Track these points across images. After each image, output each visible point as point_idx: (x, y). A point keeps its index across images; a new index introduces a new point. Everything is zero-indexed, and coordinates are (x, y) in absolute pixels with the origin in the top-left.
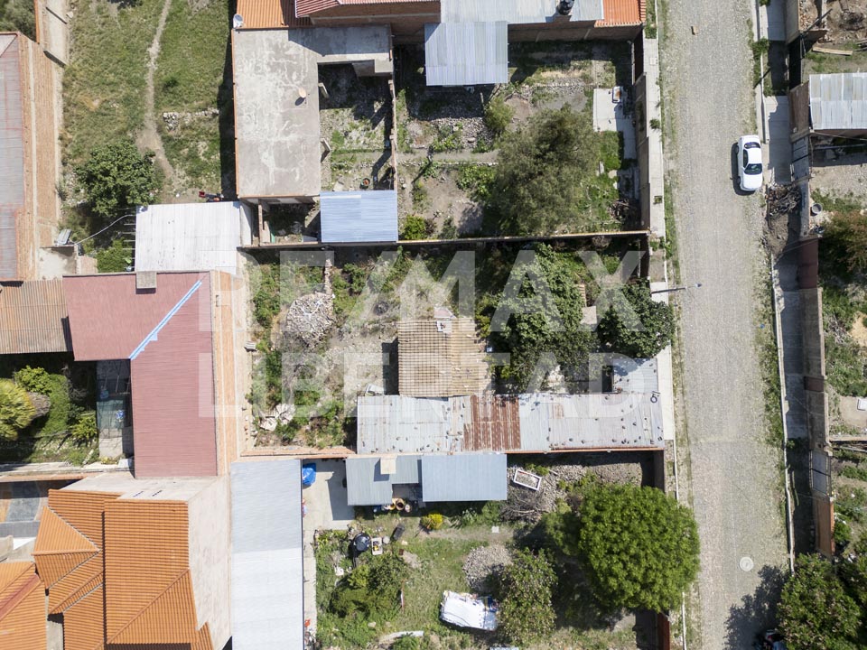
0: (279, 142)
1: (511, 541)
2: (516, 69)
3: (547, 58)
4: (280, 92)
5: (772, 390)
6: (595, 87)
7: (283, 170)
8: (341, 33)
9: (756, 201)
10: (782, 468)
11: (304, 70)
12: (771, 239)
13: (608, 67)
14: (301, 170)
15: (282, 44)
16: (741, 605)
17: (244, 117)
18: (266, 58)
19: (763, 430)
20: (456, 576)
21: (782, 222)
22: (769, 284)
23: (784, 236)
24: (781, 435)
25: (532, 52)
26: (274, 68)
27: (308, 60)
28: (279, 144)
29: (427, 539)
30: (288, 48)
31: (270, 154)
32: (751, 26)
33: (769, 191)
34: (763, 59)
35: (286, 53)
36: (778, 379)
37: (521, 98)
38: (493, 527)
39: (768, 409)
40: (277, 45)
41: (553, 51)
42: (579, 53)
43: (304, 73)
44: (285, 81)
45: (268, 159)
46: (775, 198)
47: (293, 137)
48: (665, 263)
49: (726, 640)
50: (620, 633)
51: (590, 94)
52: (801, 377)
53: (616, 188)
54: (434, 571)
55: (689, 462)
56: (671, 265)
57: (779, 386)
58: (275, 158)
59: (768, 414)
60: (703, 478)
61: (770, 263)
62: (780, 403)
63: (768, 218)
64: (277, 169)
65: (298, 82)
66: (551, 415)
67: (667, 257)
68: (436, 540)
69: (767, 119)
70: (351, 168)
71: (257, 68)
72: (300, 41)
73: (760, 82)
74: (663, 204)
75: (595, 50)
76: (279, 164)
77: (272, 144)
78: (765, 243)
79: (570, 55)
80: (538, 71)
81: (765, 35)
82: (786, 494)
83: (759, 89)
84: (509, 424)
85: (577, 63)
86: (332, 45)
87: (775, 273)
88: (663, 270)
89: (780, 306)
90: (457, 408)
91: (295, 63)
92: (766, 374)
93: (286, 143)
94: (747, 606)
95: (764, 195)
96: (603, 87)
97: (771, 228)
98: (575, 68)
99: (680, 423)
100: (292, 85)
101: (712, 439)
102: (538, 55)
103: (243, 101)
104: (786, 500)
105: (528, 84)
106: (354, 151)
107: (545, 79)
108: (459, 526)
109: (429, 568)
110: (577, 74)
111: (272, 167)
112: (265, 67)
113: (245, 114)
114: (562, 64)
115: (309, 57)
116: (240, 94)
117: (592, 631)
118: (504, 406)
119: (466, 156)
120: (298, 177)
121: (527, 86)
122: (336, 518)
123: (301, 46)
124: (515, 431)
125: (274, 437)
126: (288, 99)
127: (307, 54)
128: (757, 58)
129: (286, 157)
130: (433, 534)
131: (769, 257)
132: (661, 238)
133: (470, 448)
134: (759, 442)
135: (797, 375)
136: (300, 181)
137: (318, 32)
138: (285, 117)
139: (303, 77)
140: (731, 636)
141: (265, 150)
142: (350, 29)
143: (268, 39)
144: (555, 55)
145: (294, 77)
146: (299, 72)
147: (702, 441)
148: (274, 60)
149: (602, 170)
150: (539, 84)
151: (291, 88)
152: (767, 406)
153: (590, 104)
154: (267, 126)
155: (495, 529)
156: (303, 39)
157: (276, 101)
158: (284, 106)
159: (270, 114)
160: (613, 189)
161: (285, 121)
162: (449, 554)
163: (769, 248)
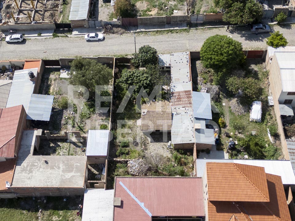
0: (62, 171)
1: (228, 100)
5: (171, 32)
6: (59, 77)
8: (22, 147)
9: (107, 36)
10: (197, 29)
12: (120, 32)
13: (53, 73)
14: (75, 163)
16: (244, 38)
17: (49, 184)
18: (26, 175)
19: (185, 34)
21: (115, 29)
22: (136, 33)
23: (120, 29)
24: (186, 29)
26: (31, 171)
27: (31, 159)
30: (24, 166)
31: (67, 175)
32: (47, 38)
33: (104, 33)
34: (59, 35)
36: (167, 30)
39: (177, 32)
41: (43, 89)
42: (46, 81)
43: (35, 160)
44: (38, 167)
46: (107, 31)
49: (256, 41)
50: (258, 69)
52: (166, 25)
57: (169, 30)
59: (179, 33)
61: (128, 33)
62: (175, 29)
63: (113, 33)
64: (74, 172)
65: (39, 163)
66: (179, 82)
69: (80, 34)
71: (29, 178)
73: (67, 36)
75: (46, 77)
76: (71, 171)
78: (121, 34)
79: (46, 84)
81: (51, 34)
82: (206, 28)
83: (69, 36)
85: (49, 82)
86: (27, 150)
87: (132, 32)
89: (143, 30)
91: (30, 164)
92: (166, 33)
93: (63, 168)
94: (244, 37)
95: (105, 34)
96: (59, 75)
97: (117, 32)
98: (51, 82)
100: (39, 165)
101: (188, 46)
103: (42, 184)
104: (207, 28)
107: (53, 91)
108: (224, 116)
110: (53, 82)
111: (72, 174)
112: (30, 175)
113: (48, 184)
114: (48, 86)
115: (29, 158)
116: (39, 185)
117: (259, 77)
120: (78, 164)
123: (24, 161)
126: (45, 167)
127: (28, 159)
128: (58, 36)
129: (69, 168)
130: (227, 124)
131: (126, 33)
134: (188, 34)
135: (166, 26)
136: (80, 163)
137: (20, 155)
138: (52, 168)
139: (37, 161)
140: (255, 40)
141: (65, 177)
142: (22, 143)
143: (18, 174)
144: (45, 88)
145: (36, 164)
146: (34, 162)
148: (27, 172)
150: (55, 93)
151: (40, 165)
152: (176, 33)
153: (65, 79)
154: (55, 175)
155: (224, 104)
156: (21, 160)
158: (48, 168)
159: (50, 174)
161: (54, 168)
162: (235, 119)
163: (123, 33)
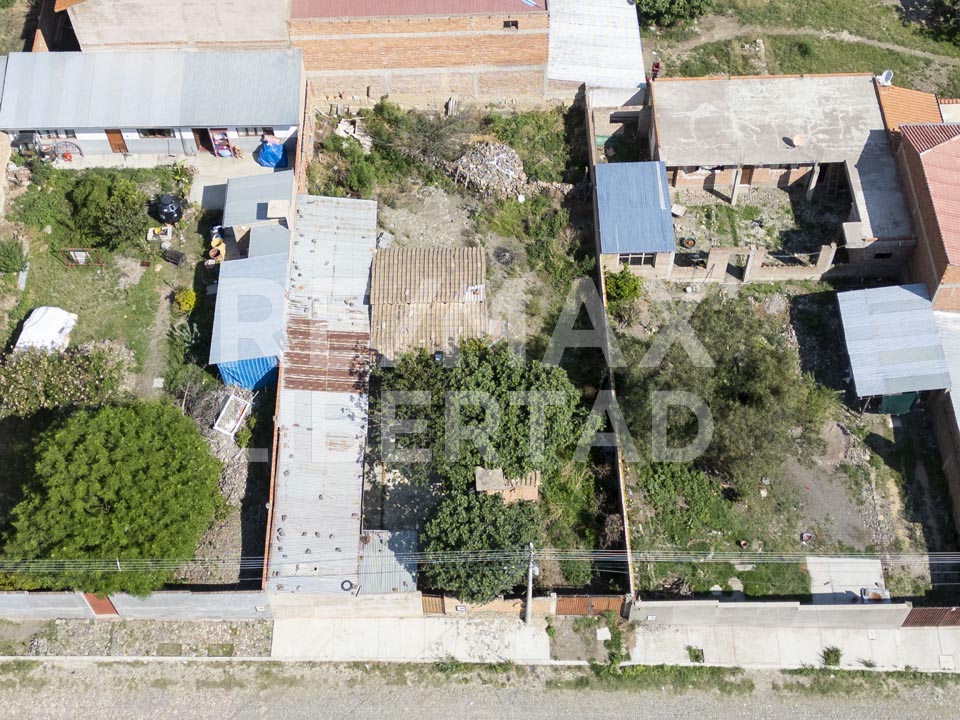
0: (730, 121)
2: (893, 441)
3: (920, 488)
4: (799, 122)
6: (883, 561)
7: (692, 126)
8: (894, 185)
11: (833, 146)
13: (921, 584)
14: (694, 143)
15: (864, 124)
17: (759, 86)
18: (841, 107)
20: (97, 332)
25: (926, 465)
26: (831, 116)
27: (848, 150)
28: (727, 122)
29: (159, 297)
31: (712, 112)
35: (853, 128)
37: (847, 448)
38: (163, 380)
40: (862, 118)
41: (933, 497)
43: (829, 147)
44: (814, 127)
45: (705, 111)
47: (739, 135)
48: (584, 663)
51: (871, 551)
53: (712, 589)
54: (109, 305)
55: (229, 683)
56: (580, 674)
58: (709, 118)
60: (197, 708)
64: (693, 119)
65: (815, 140)
67: (594, 667)
68: (155, 309)
70: (709, 228)
71: (827, 99)
72: (872, 143)
74: (688, 663)
76: (698, 122)
77: (727, 114)
79: (932, 522)
80: (895, 474)
84: (322, 378)
85: (918, 533)
86: (872, 176)
88: (571, 659)
90: (352, 315)
91: (841, 137)
93: (730, 128)
96: (887, 577)
98: (911, 530)
99: (298, 673)
102: (921, 474)
103: (780, 85)
105: (872, 458)
106: (734, 232)
107: (884, 487)
108: (171, 335)
109: (115, 298)
110: (902, 533)
111: (695, 114)
112: (830, 107)
114: (914, 508)
115: (852, 151)
116: (788, 82)
118: (351, 373)
120: (683, 140)
121: (868, 458)
122: (207, 189)
123: (865, 142)
124: (311, 384)
125: (327, 134)
126: (790, 130)
127: (856, 149)
129: (709, 129)
130: (166, 303)
132: (628, 657)
133: (291, 325)
136: (680, 144)
137: (888, 160)
138: (765, 129)
139: (823, 145)
141: (717, 107)
142: (899, 195)
143: (868, 109)
144: (927, 499)
145: (821, 136)
146: (830, 141)
147: (264, 709)
148: (841, 115)
149: (740, 568)
150: (873, 475)
151: (807, 134)
153: (852, 552)
155: (159, 383)
156: (876, 145)
157: (785, 117)
158: (778, 126)
159: (766, 112)
160: (710, 583)
162: (132, 324)
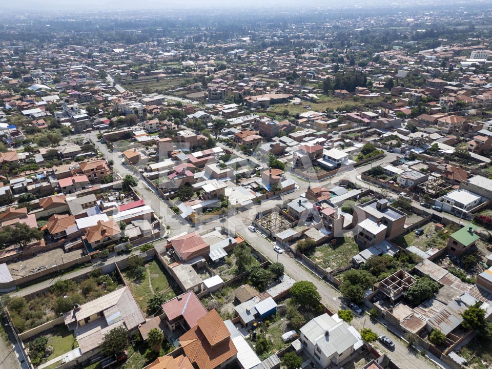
4: (186, 272)
7: (193, 282)
8: (192, 259)
9: (284, 253)
10: (325, 282)
23: (292, 254)
30: (184, 266)
45: (189, 282)
46: (286, 251)
47: (192, 277)
63: (288, 254)
66: (275, 290)
69: (275, 244)
71: (180, 271)
77: (189, 279)
82: (330, 286)
83: (271, 242)
84: (268, 295)
86: (192, 262)
87: (296, 260)
89: (301, 263)
113: (180, 277)
116: (178, 275)
118: (264, 294)
119: (227, 270)
120: (197, 281)
124: (271, 296)
128: (267, 240)
131: (293, 259)
135: (314, 270)
137: (187, 261)
143: (180, 266)
148: (182, 268)
159: (186, 275)
161: (189, 275)
163: (292, 257)
